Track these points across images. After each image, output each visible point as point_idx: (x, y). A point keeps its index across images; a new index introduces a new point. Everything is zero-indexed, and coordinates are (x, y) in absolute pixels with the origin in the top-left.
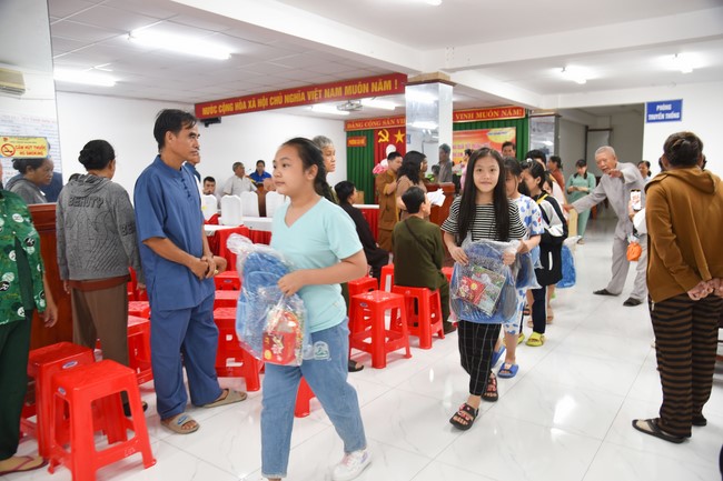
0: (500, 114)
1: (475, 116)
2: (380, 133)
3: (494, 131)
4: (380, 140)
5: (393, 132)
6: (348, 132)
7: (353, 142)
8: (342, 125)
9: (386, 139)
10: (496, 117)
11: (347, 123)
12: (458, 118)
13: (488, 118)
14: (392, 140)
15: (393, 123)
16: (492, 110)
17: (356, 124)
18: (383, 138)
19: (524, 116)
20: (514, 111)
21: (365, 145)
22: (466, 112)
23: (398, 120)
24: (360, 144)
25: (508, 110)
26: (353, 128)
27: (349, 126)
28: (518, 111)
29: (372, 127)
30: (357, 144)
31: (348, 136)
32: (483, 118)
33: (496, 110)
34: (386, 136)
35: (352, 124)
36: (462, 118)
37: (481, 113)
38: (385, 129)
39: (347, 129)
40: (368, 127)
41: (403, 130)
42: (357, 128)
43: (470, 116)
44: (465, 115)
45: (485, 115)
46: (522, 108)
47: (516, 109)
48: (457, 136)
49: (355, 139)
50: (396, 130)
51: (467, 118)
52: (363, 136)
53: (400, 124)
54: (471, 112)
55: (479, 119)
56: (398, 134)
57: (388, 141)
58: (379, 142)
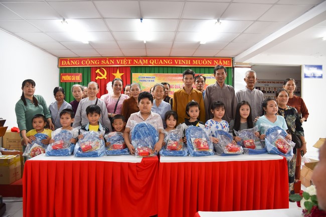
0: (213, 62)
1: (192, 62)
2: (98, 71)
4: (98, 77)
5: (111, 70)
6: (61, 69)
7: (67, 78)
8: (55, 61)
9: (104, 76)
10: (210, 65)
11: (61, 60)
12: (176, 63)
13: (203, 64)
14: (110, 78)
15: (113, 63)
16: (207, 60)
17: (72, 61)
18: (101, 76)
19: (232, 66)
20: (224, 61)
21: (81, 81)
22: (183, 59)
23: (117, 61)
24: (75, 80)
25: (219, 60)
26: (68, 65)
27: (63, 63)
28: (227, 61)
29: (90, 65)
30: (71, 80)
31: (61, 72)
32: (198, 64)
33: (210, 60)
34: (104, 74)
35: (66, 60)
36: (180, 63)
37: (197, 61)
38: (103, 67)
39: (61, 65)
40: (86, 65)
41: (122, 69)
42: (73, 65)
43: (187, 62)
44: (182, 61)
45: (200, 63)
46: (230, 60)
47: (225, 60)
48: (174, 78)
49: (69, 75)
50: (114, 70)
51: (185, 63)
52: (79, 73)
53: (120, 64)
54: (188, 59)
55: (194, 65)
56: (116, 73)
57: (106, 78)
58: (97, 79)
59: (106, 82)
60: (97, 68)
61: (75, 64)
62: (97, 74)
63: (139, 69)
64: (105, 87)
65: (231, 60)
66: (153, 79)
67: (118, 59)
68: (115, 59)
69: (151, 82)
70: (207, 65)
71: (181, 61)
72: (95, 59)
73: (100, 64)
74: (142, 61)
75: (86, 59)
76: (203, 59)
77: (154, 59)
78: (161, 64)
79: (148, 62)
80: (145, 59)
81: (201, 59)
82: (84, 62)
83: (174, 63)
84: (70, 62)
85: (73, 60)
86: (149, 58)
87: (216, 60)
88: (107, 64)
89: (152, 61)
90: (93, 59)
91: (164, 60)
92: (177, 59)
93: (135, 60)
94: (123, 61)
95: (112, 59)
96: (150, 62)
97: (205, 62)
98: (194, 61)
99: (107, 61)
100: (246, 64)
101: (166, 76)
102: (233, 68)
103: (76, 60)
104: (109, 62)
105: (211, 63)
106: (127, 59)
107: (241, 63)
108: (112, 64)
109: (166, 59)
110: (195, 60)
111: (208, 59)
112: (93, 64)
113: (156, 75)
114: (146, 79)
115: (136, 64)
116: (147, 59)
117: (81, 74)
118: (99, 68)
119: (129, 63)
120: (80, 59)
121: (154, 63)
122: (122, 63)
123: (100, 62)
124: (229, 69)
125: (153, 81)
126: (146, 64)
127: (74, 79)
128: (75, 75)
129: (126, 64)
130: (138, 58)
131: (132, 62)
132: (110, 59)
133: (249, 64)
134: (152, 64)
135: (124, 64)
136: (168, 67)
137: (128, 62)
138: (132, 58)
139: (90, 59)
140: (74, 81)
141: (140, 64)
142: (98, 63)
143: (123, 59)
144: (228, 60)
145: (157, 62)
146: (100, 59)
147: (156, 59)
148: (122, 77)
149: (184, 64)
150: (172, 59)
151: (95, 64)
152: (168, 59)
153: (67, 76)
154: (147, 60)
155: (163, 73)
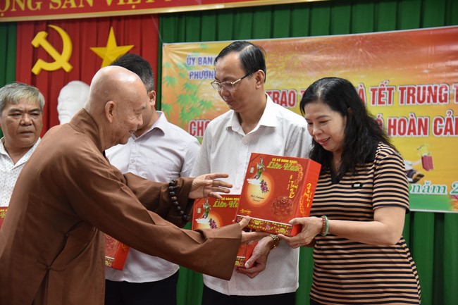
2: (40, 39)
4: (40, 65)
5: (87, 35)
9: (62, 61)
14: (83, 67)
15: (90, 3)
18: (50, 59)
29: (7, 14)
34: (60, 50)
38: (59, 23)
41: (125, 27)
50: (99, 30)
53: (115, 6)
56: (104, 44)
57: (68, 68)
58: (36, 70)
60: (37, 26)
62: (39, 53)
63: (193, 24)
73: (46, 9)
88: (70, 10)
108: (88, 9)
112: (20, 12)
118: (45, 25)
122: (122, 2)
129: (138, 7)
142: (39, 5)
155: (290, 36)
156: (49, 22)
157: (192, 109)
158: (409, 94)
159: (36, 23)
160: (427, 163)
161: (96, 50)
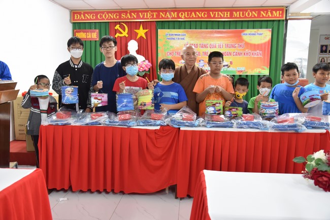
0: (259, 14)
1: (231, 15)
2: (117, 27)
3: (248, 31)
4: (118, 35)
5: (133, 26)
6: (74, 24)
7: (82, 35)
8: (67, 15)
9: (125, 34)
10: (255, 17)
11: (74, 13)
12: (212, 16)
13: (246, 17)
14: (132, 35)
15: (135, 17)
16: (251, 11)
17: (86, 15)
18: (121, 33)
19: (284, 19)
20: (274, 12)
21: (98, 39)
22: (221, 11)
23: (140, 14)
24: (92, 38)
25: (267, 10)
26: (82, 20)
27: (76, 17)
28: (278, 12)
29: (107, 19)
30: (87, 38)
31: (74, 28)
32: (240, 17)
33: (255, 11)
34: (124, 30)
35: (80, 14)
36: (216, 16)
37: (238, 13)
38: (123, 22)
39: (74, 20)
40: (103, 19)
41: (145, 25)
42: (88, 19)
43: (226, 14)
44: (220, 13)
45: (243, 15)
46: (282, 10)
47: (276, 10)
48: (209, 35)
49: (84, 32)
50: (137, 25)
51: (222, 16)
52: (95, 29)
53: (143, 18)
54: (227, 11)
55: (235, 18)
56: (139, 29)
57: (127, 36)
58: (116, 36)
59: (127, 40)
60: (116, 23)
61: (91, 18)
62: (116, 31)
63: (166, 24)
64: (127, 46)
65: (284, 10)
66: (183, 37)
67: (142, 12)
68: (137, 12)
69: (180, 41)
70: (251, 17)
71: (218, 13)
72: (114, 12)
73: (120, 18)
74: (170, 15)
75: (103, 13)
76: (246, 11)
77: (184, 11)
78: (193, 18)
79: (178, 15)
80: (174, 11)
81: (243, 10)
82: (101, 16)
83: (209, 16)
84: (84, 16)
85: (88, 13)
86: (178, 10)
87: (263, 10)
88: (128, 19)
89: (182, 14)
90: (111, 12)
91: (197, 13)
92: (213, 11)
93: (161, 13)
94: (147, 15)
95: (134, 12)
96: (180, 16)
97: (249, 14)
98: (234, 13)
99: (128, 14)
100: (305, 14)
101: (199, 33)
102: (287, 20)
103: (91, 13)
104: (131, 15)
105: (256, 15)
106: (152, 11)
107: (297, 14)
108: (134, 19)
109: (199, 11)
110: (236, 11)
111: (253, 9)
112: (111, 19)
113: (187, 32)
114: (174, 37)
115: (162, 18)
116: (176, 11)
117: (98, 31)
118: (119, 23)
119: (155, 17)
120: (96, 13)
121: (185, 17)
122: (145, 17)
123: (120, 16)
124: (281, 22)
125: (183, 39)
126: (174, 18)
127: (89, 37)
128: (91, 32)
129: (151, 19)
130: (165, 11)
131: (158, 16)
132: (132, 11)
133: (310, 14)
134: (181, 18)
135: (148, 18)
136: (201, 21)
137: (153, 15)
138: (158, 11)
139: (108, 13)
140: (89, 39)
141: (168, 18)
142: (118, 17)
143: (147, 11)
144: (279, 10)
145: (188, 15)
146: (120, 12)
147: (188, 11)
148: (146, 34)
149: (221, 18)
150: (207, 10)
151: (114, 19)
152: (202, 11)
153: (82, 33)
154: (176, 13)
155: (196, 29)
156: (120, 22)
157: (168, 48)
158: (227, 46)
159: (116, 22)
160: (231, 63)
161: (137, 31)
